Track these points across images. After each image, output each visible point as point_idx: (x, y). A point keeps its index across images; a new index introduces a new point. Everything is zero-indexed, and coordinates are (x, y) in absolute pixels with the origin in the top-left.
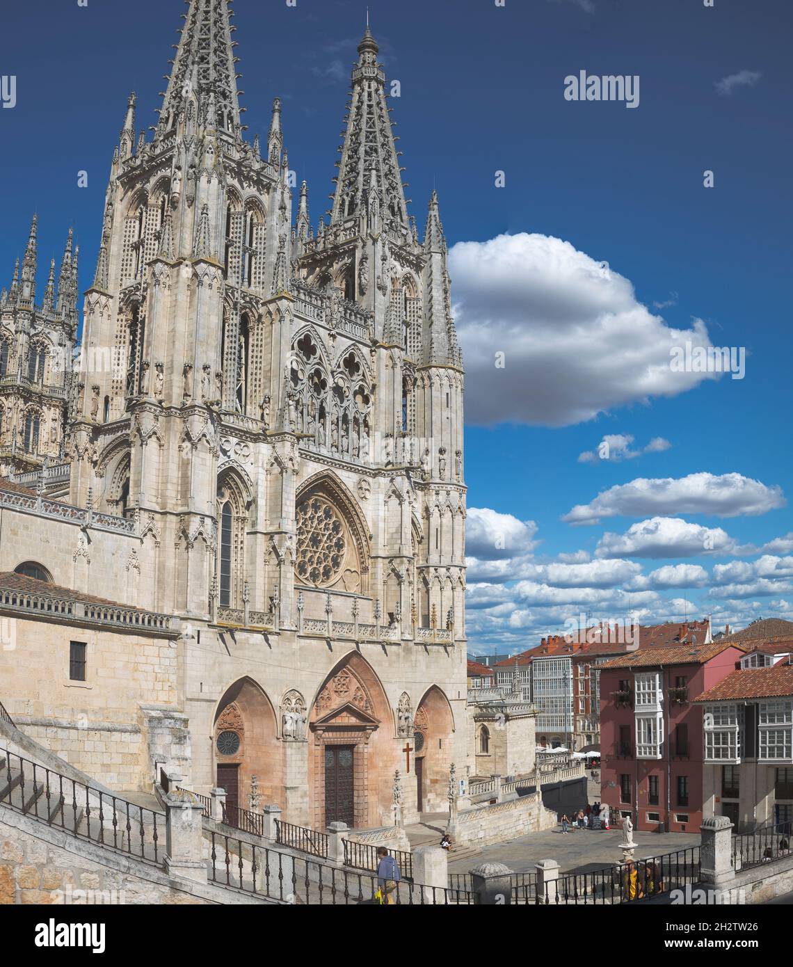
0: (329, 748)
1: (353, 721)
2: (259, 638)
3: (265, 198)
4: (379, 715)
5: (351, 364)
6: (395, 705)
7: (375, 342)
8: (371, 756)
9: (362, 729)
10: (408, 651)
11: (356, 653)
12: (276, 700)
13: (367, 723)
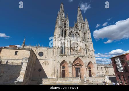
0: (76, 68)
1: (79, 65)
2: (66, 56)
3: (66, 21)
4: (83, 64)
5: (77, 33)
6: (84, 63)
7: (80, 31)
8: (82, 69)
9: (80, 66)
10: (86, 57)
11: (78, 58)
12: (68, 63)
13: (81, 65)
